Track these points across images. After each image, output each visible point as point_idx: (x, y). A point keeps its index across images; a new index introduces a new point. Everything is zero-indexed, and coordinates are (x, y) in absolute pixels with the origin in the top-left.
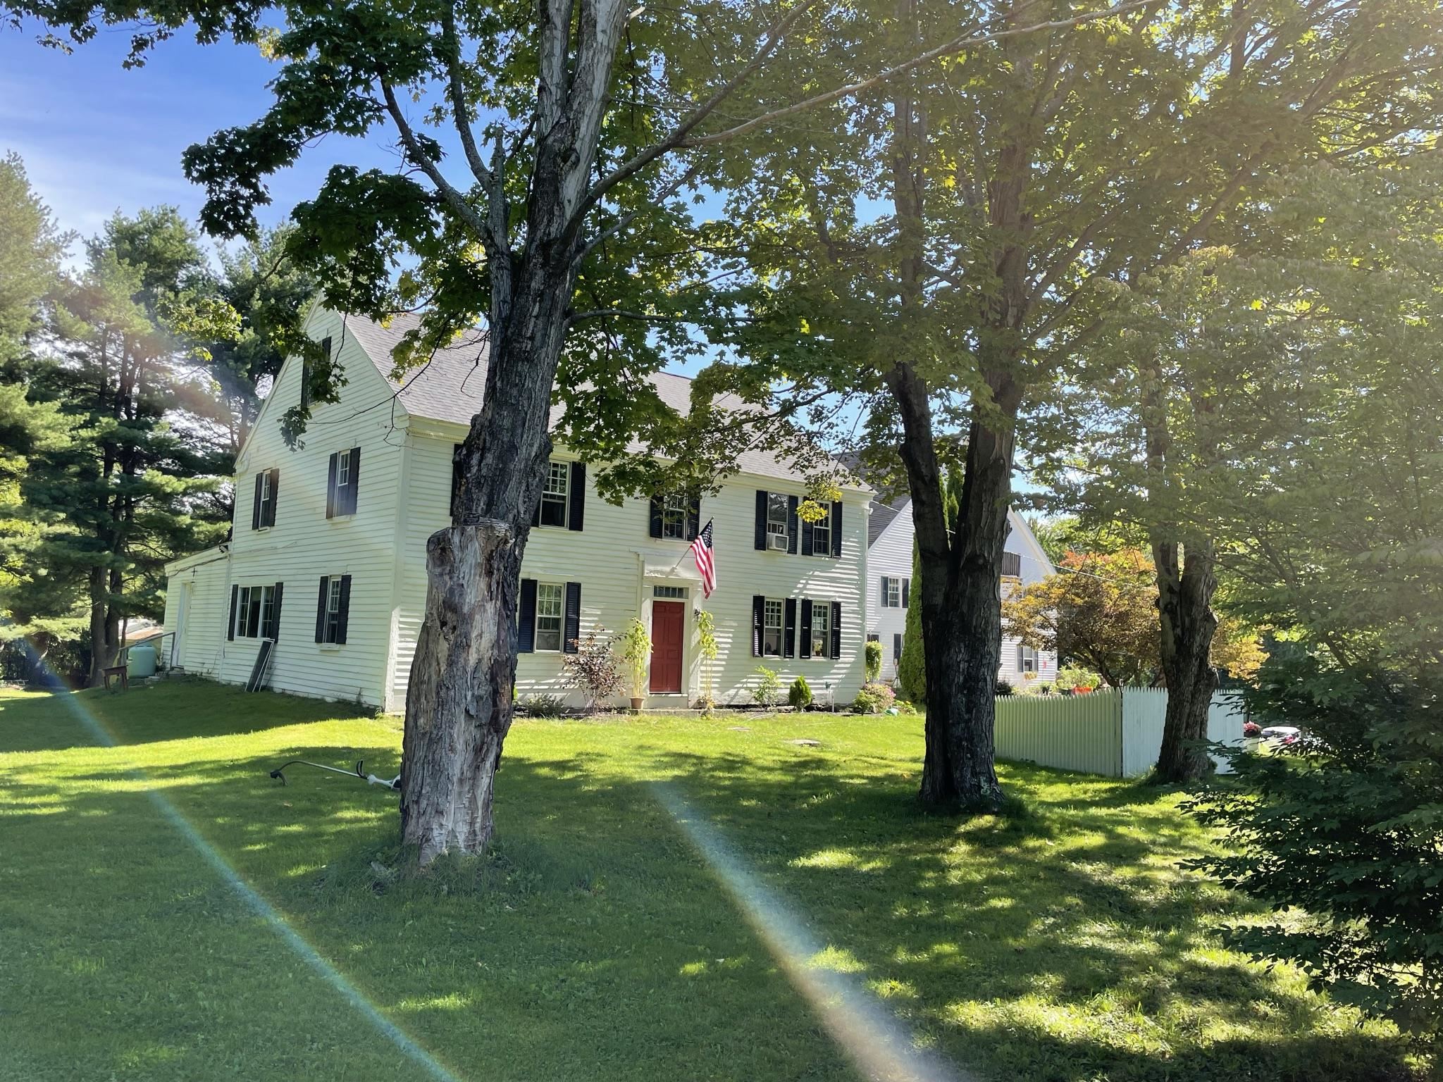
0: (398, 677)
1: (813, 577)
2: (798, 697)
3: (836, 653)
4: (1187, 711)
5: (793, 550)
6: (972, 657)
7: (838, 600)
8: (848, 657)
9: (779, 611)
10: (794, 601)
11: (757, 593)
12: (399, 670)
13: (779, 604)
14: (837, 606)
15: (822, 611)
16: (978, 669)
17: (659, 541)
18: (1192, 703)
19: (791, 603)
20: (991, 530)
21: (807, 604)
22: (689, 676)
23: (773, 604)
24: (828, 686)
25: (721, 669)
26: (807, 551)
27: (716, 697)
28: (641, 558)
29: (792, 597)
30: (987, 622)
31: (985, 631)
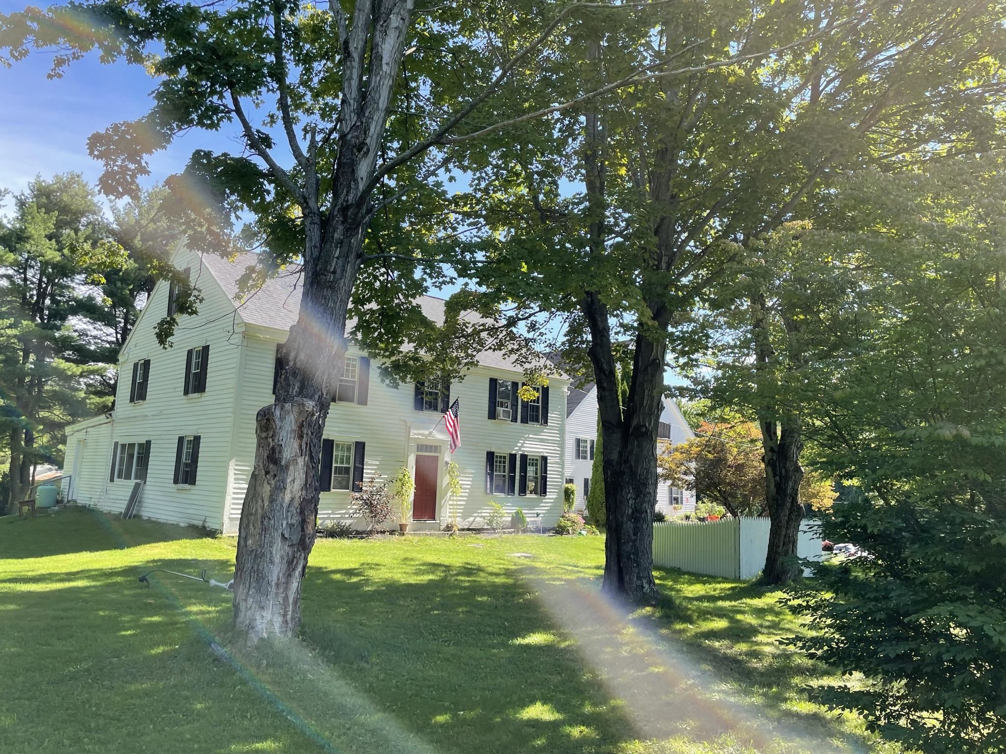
0: (233, 509)
1: (528, 439)
2: (517, 523)
3: (544, 492)
4: (784, 533)
5: (515, 420)
6: (637, 496)
7: (546, 455)
8: (552, 495)
9: (504, 462)
10: (515, 455)
11: (489, 450)
12: (233, 504)
13: (505, 457)
14: (545, 459)
15: (534, 462)
16: (642, 505)
17: (421, 413)
18: (787, 528)
19: (513, 457)
20: (651, 408)
21: (524, 457)
22: (441, 508)
23: (501, 457)
24: (538, 515)
25: (464, 503)
26: (524, 421)
27: (460, 523)
28: (408, 425)
29: (514, 452)
30: (647, 472)
31: (647, 479)
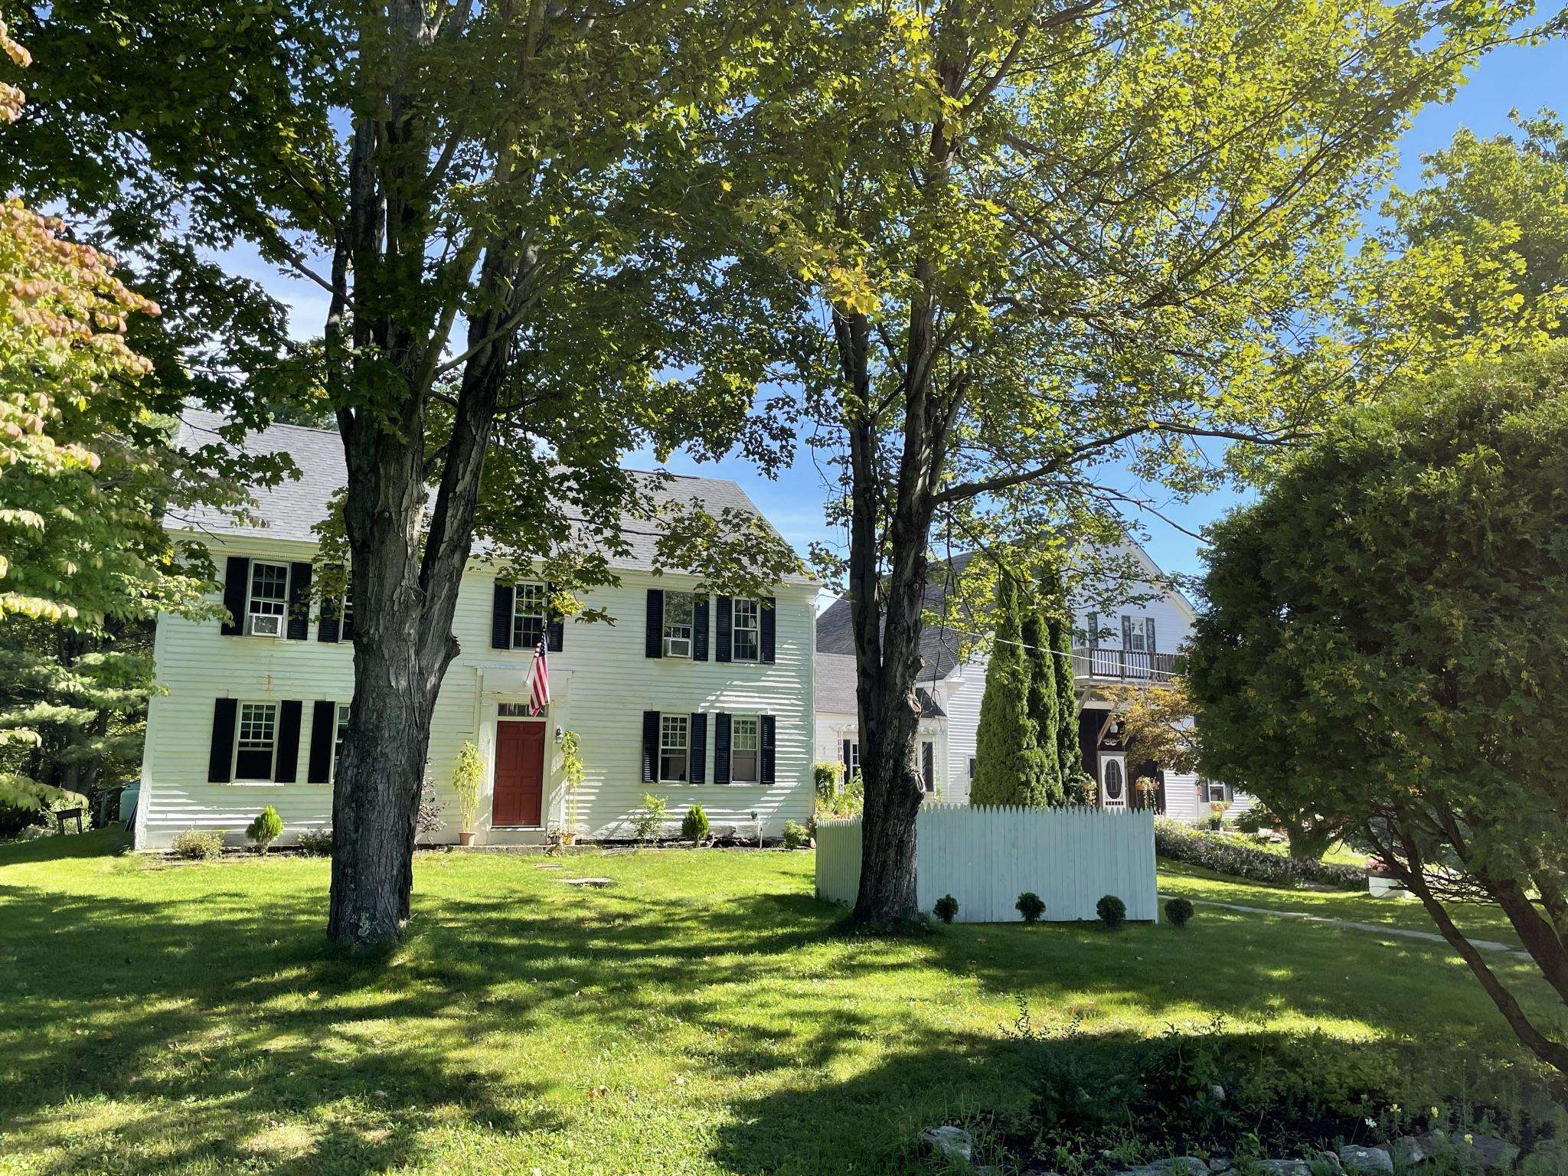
0: (151, 812)
1: (733, 688)
2: (692, 829)
3: (768, 776)
5: (701, 655)
6: (362, 760)
7: (770, 713)
8: (785, 782)
9: (683, 729)
10: (704, 716)
11: (648, 709)
12: (153, 804)
13: (684, 720)
14: (769, 722)
15: (747, 725)
17: (504, 652)
19: (700, 720)
20: (379, 600)
21: (723, 719)
22: (549, 804)
23: (674, 720)
24: (754, 816)
25: (593, 798)
26: (723, 657)
27: (581, 830)
28: (480, 672)
29: (700, 711)
30: (380, 716)
